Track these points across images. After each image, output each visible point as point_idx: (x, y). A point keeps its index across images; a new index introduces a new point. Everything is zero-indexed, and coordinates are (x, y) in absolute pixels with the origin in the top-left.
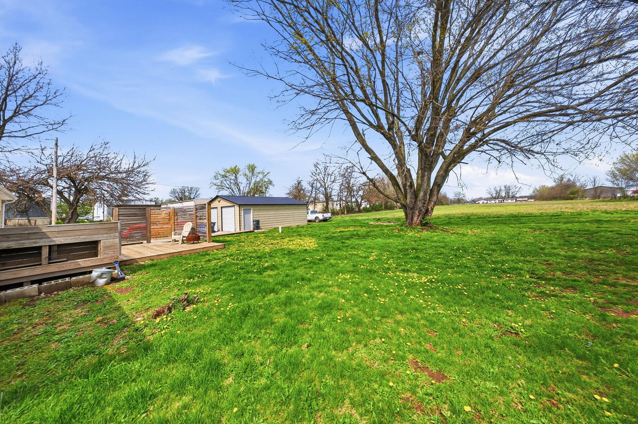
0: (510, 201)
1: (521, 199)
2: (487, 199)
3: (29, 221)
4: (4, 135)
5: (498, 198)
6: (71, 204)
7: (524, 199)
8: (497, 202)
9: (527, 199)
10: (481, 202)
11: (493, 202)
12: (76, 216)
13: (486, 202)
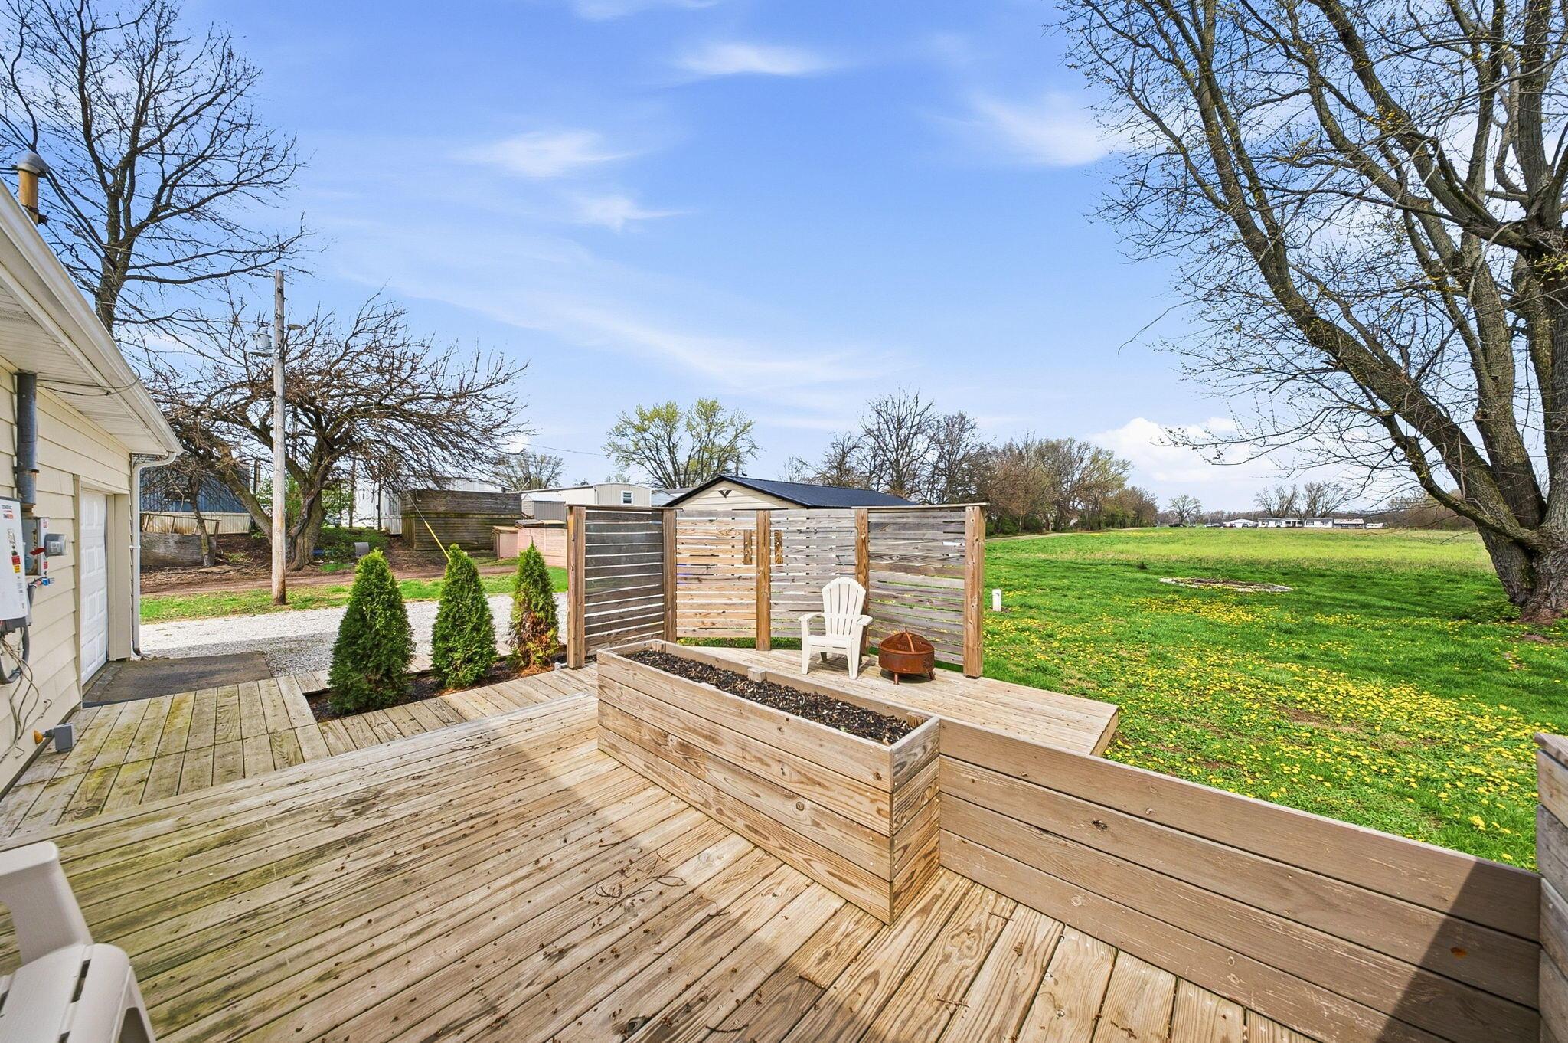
0: (1317, 524)
1: (1345, 522)
2: (1256, 517)
3: (201, 522)
4: (129, 273)
5: (1284, 516)
6: (306, 481)
7: (1354, 522)
8: (1284, 525)
9: (1361, 521)
10: (1239, 523)
11: (1272, 524)
12: (319, 514)
13: (1252, 523)
